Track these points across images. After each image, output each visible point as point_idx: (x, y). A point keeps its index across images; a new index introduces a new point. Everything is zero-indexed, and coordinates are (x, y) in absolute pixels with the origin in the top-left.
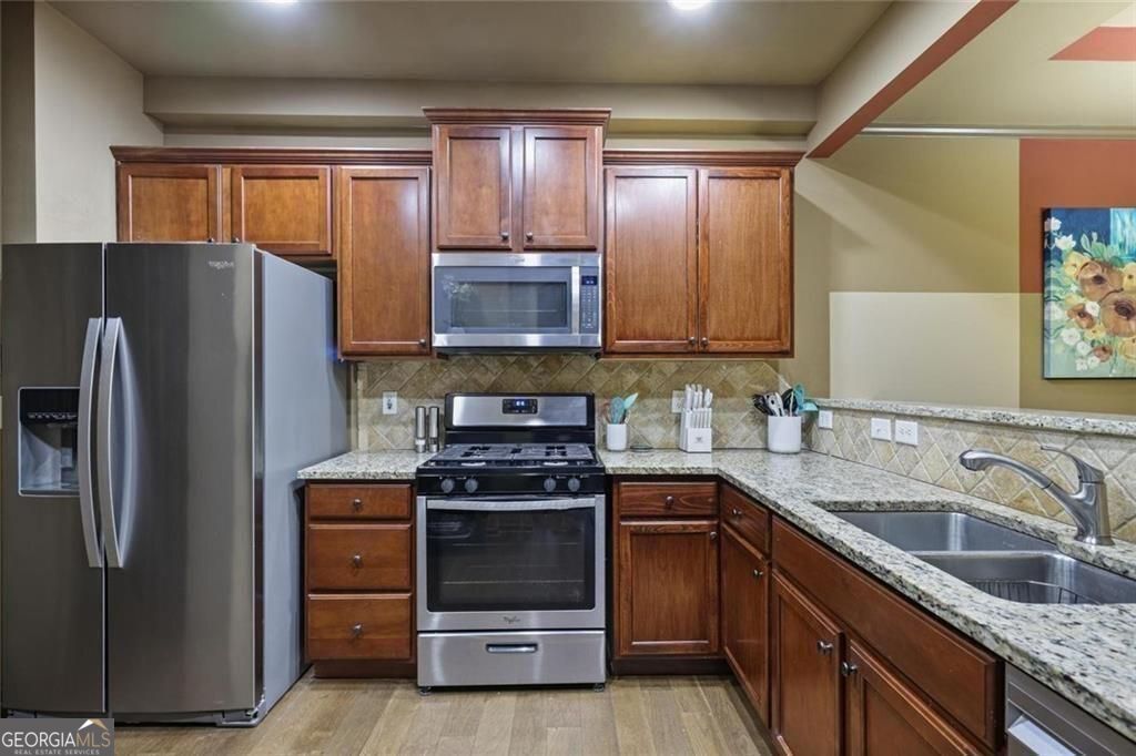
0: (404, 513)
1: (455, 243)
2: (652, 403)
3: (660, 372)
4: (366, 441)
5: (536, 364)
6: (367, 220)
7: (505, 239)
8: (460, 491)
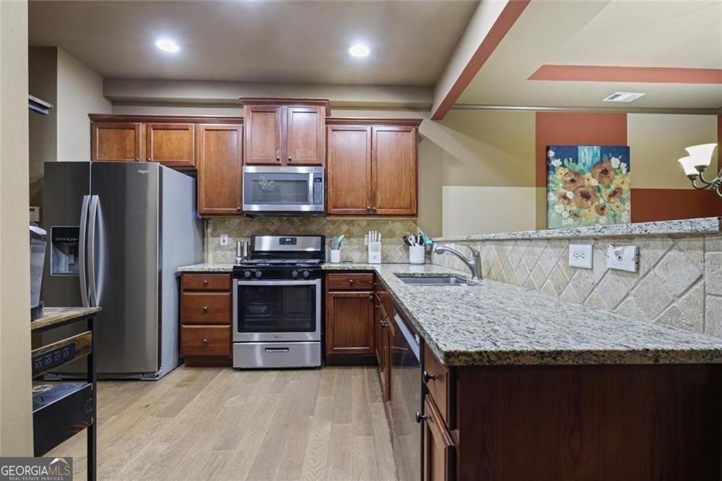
0: (227, 287)
1: (254, 162)
2: (354, 240)
3: (359, 225)
4: (212, 259)
5: (297, 221)
6: (212, 149)
7: (278, 160)
8: (253, 276)
